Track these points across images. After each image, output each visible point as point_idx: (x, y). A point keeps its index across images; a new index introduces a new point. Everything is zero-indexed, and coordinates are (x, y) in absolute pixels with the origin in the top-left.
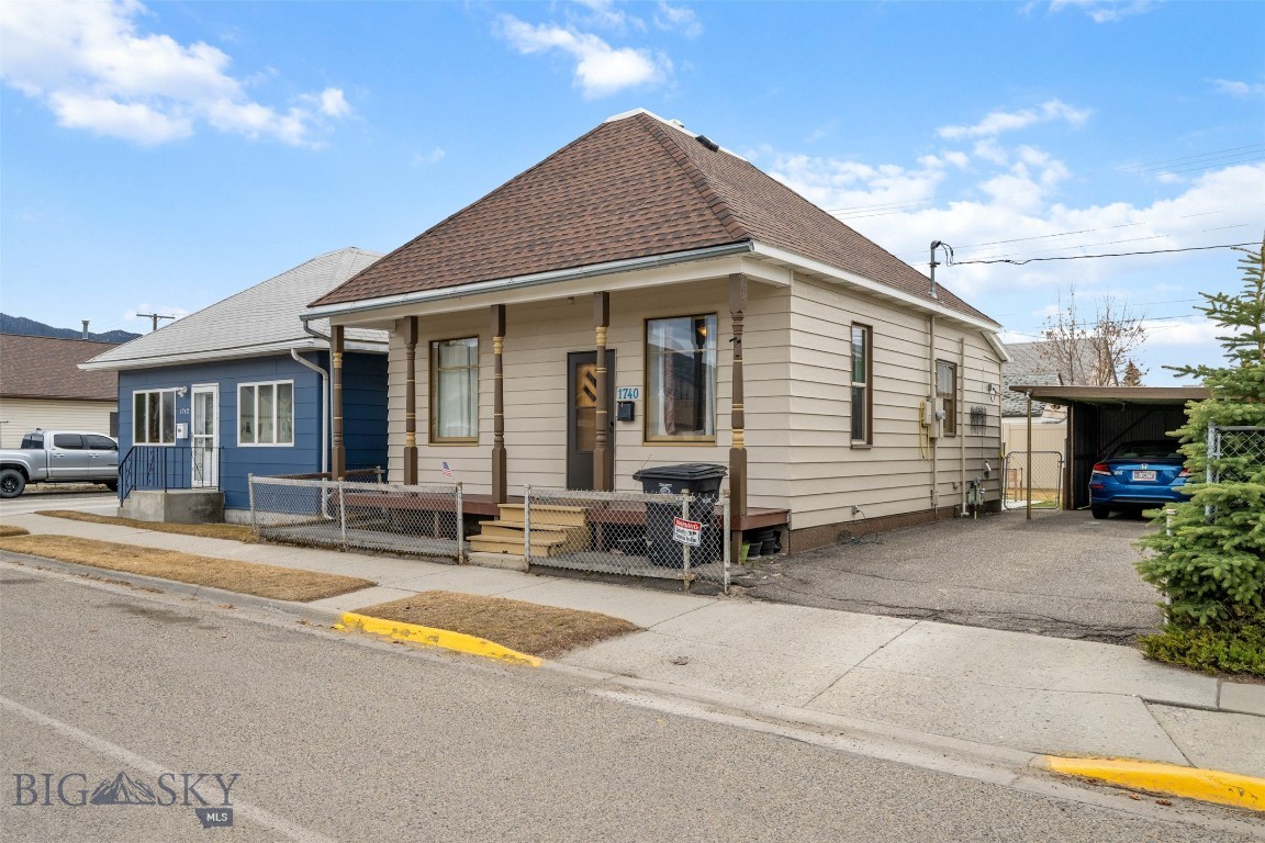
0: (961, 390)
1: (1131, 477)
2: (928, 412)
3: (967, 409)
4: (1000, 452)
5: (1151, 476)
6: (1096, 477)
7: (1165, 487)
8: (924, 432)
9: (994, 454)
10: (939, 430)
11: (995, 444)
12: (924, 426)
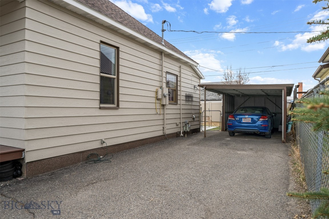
0: (180, 86)
1: (242, 120)
2: (160, 93)
3: (183, 94)
4: (200, 111)
5: (249, 120)
6: (230, 120)
7: (254, 125)
8: (157, 102)
9: (197, 111)
10: (166, 101)
11: (198, 108)
12: (158, 99)
